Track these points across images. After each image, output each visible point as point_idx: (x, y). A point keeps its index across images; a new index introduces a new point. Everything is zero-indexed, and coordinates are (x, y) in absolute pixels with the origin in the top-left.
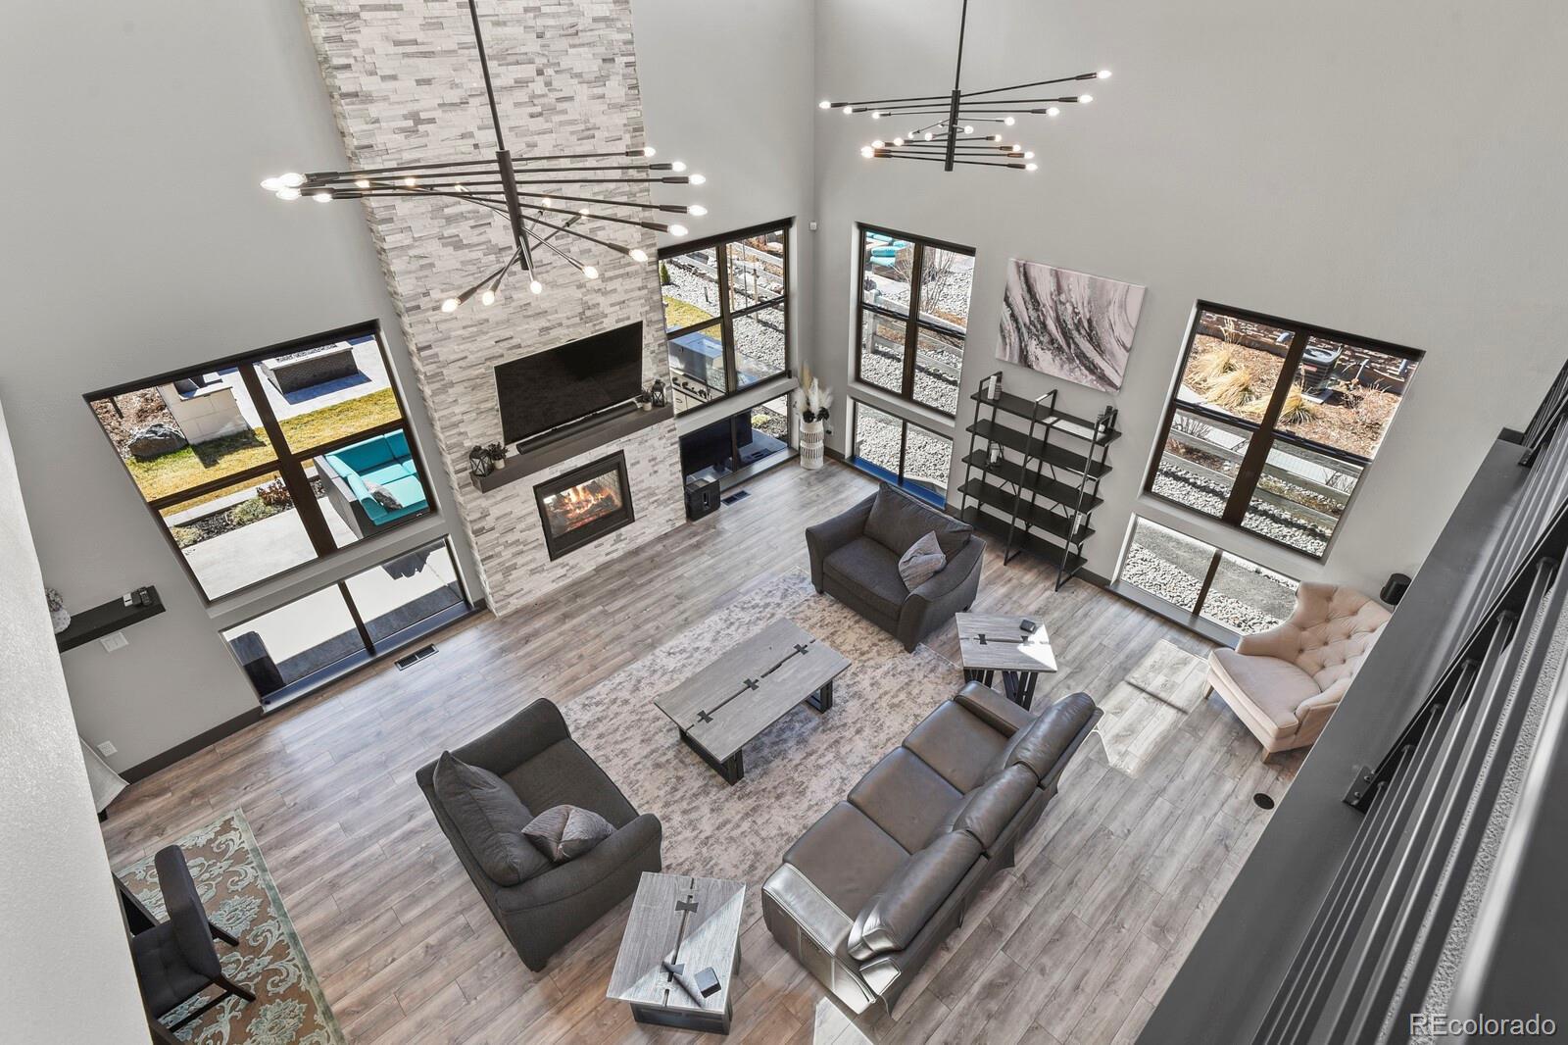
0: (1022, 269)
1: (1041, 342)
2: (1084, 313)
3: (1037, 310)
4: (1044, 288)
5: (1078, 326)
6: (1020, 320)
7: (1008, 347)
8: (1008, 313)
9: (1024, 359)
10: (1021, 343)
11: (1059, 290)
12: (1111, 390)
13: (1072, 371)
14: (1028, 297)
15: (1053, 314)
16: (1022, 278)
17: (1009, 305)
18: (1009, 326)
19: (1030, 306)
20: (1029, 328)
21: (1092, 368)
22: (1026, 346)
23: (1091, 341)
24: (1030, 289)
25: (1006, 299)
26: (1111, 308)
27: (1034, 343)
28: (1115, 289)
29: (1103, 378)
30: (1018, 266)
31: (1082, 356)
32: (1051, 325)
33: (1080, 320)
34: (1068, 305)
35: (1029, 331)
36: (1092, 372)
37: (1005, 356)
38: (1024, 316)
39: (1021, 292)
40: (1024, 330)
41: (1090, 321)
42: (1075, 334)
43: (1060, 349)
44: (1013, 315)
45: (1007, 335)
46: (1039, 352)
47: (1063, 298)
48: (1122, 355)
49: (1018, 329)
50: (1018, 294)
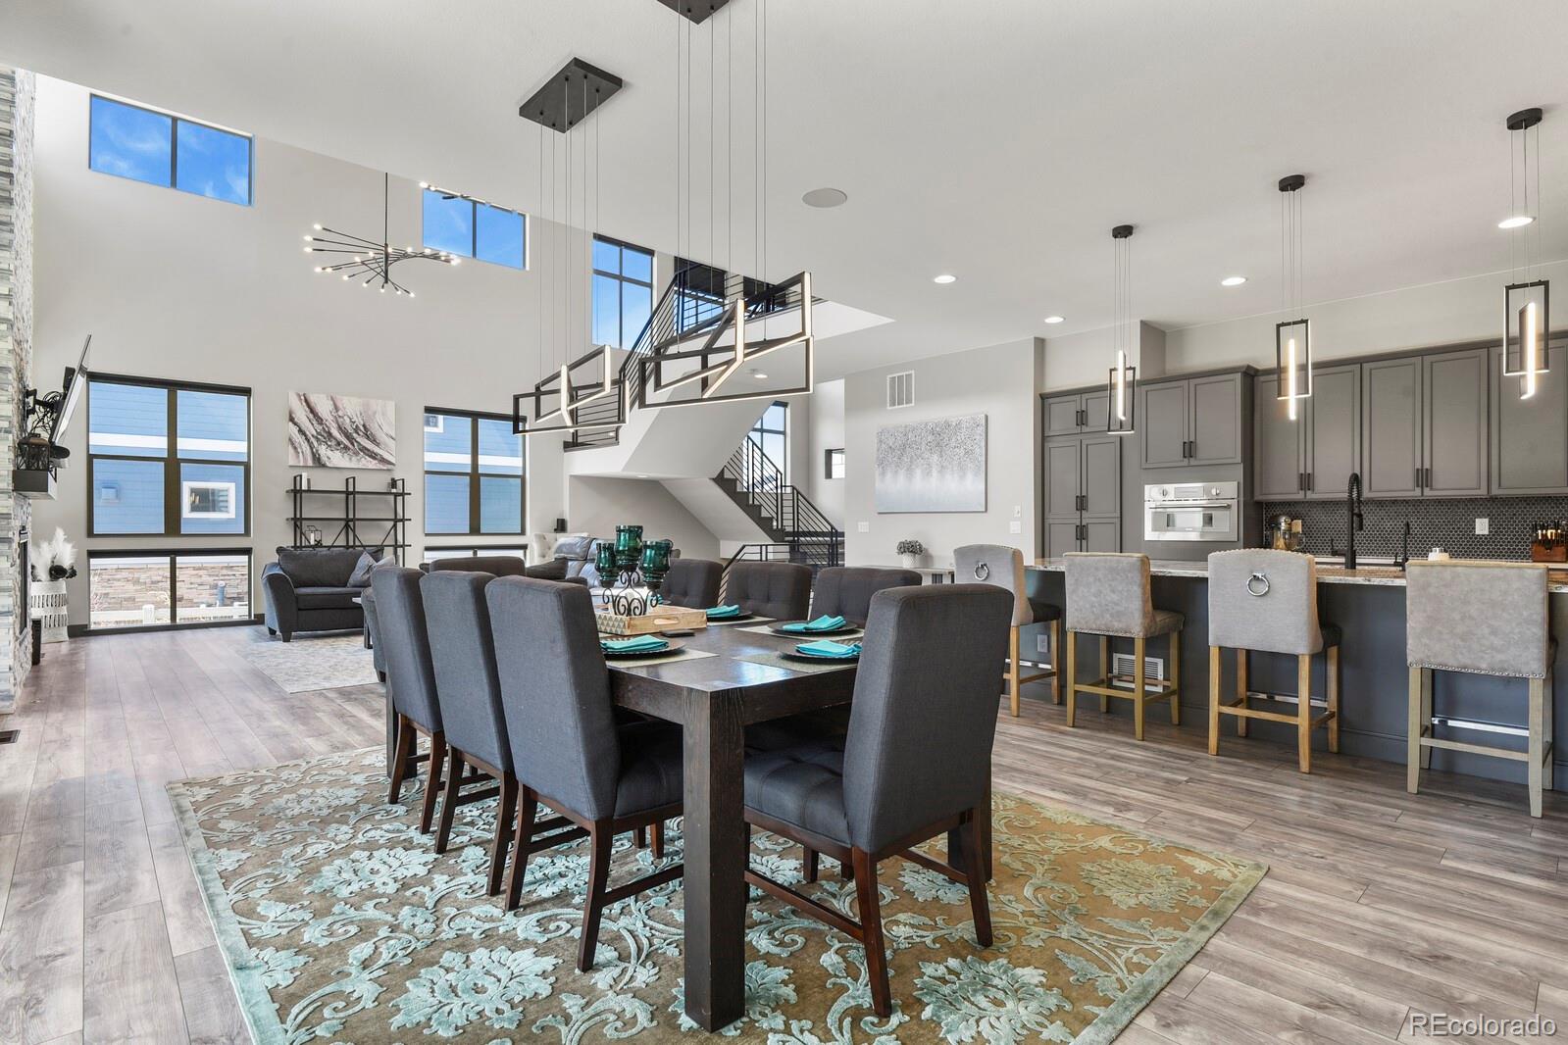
0: (302, 398)
1: (329, 446)
2: (359, 422)
3: (321, 424)
4: (324, 408)
5: (356, 430)
6: (308, 433)
7: (301, 454)
8: (295, 429)
9: (318, 462)
10: (311, 449)
11: (337, 408)
12: (390, 467)
13: (359, 460)
14: (311, 416)
15: (335, 425)
16: (304, 404)
17: (295, 424)
18: (299, 439)
19: (314, 422)
20: (317, 438)
21: (373, 456)
22: (317, 451)
23: (368, 438)
24: (312, 411)
25: (292, 419)
26: (377, 416)
27: (324, 447)
28: (376, 405)
29: (383, 460)
30: (299, 396)
31: (364, 450)
32: (335, 432)
33: (357, 426)
34: (345, 418)
35: (318, 440)
36: (374, 458)
37: (299, 462)
38: (310, 430)
39: (304, 413)
40: (312, 440)
41: (364, 426)
42: (355, 435)
43: (346, 448)
44: (301, 431)
45: (297, 445)
46: (329, 453)
47: (340, 413)
48: (391, 443)
49: (308, 440)
50: (301, 414)
